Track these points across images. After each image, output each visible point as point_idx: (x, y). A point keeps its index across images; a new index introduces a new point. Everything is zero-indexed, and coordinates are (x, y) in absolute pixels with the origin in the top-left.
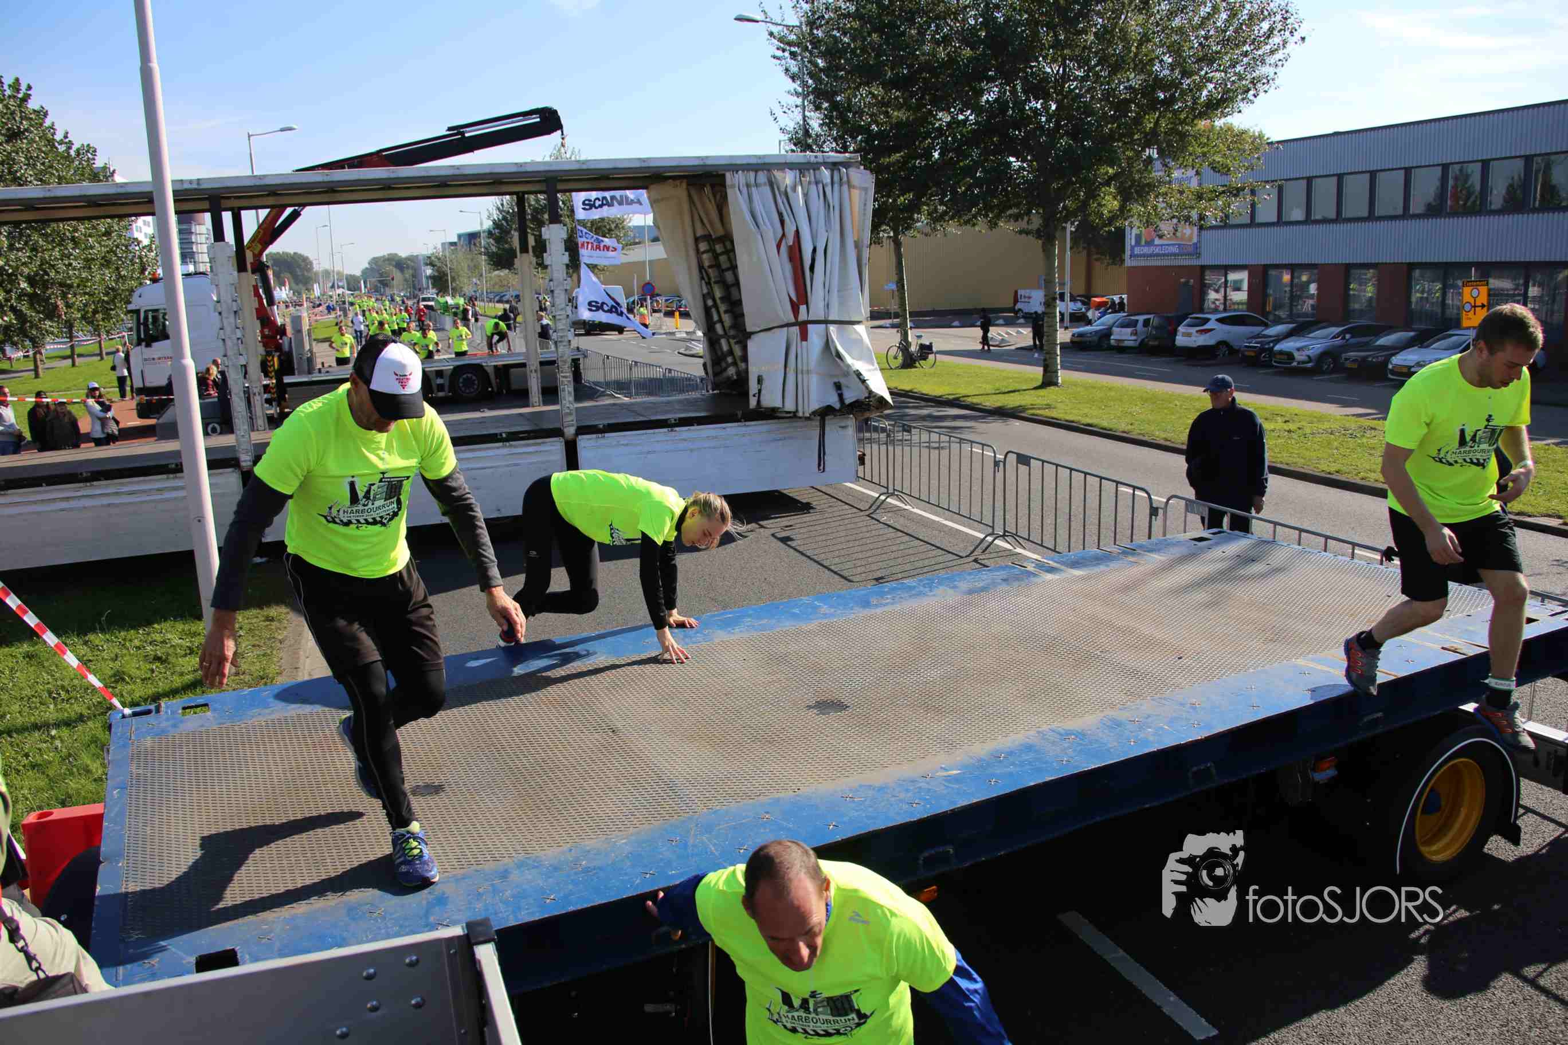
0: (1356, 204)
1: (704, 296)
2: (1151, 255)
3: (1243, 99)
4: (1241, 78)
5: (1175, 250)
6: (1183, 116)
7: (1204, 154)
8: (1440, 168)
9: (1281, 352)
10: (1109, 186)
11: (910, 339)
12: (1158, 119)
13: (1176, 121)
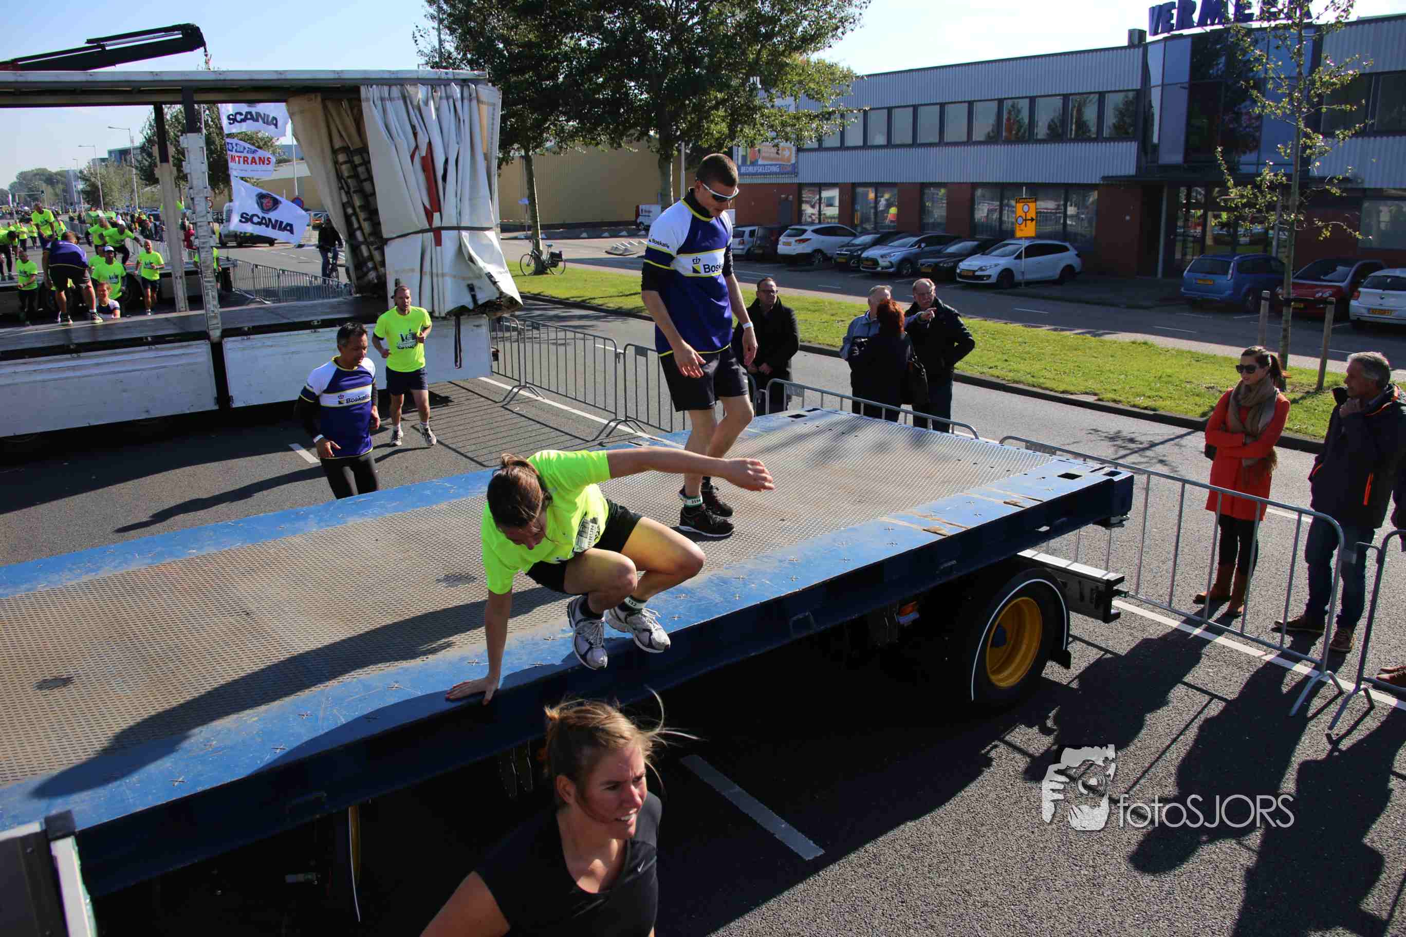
0: (928, 133)
1: (344, 206)
2: (753, 174)
3: (833, 36)
4: (830, 18)
5: (775, 169)
6: (781, 48)
7: (800, 82)
8: (996, 102)
9: (867, 259)
10: (717, 110)
11: (541, 248)
12: (760, 51)
13: (775, 53)
